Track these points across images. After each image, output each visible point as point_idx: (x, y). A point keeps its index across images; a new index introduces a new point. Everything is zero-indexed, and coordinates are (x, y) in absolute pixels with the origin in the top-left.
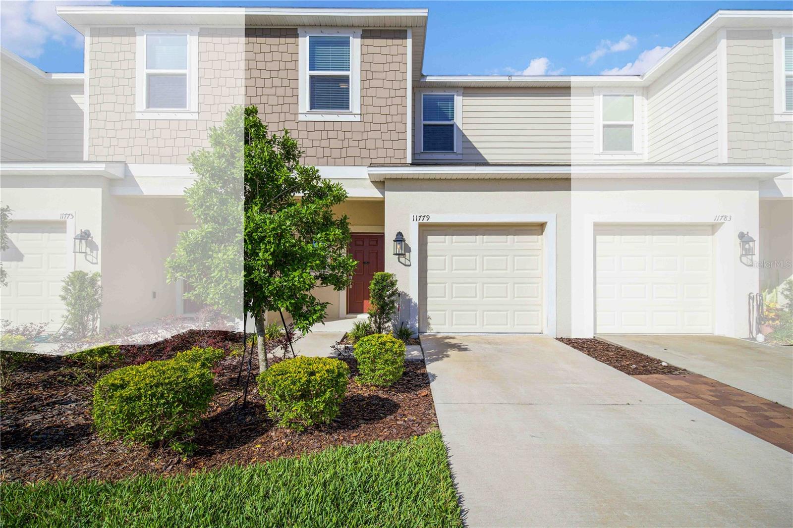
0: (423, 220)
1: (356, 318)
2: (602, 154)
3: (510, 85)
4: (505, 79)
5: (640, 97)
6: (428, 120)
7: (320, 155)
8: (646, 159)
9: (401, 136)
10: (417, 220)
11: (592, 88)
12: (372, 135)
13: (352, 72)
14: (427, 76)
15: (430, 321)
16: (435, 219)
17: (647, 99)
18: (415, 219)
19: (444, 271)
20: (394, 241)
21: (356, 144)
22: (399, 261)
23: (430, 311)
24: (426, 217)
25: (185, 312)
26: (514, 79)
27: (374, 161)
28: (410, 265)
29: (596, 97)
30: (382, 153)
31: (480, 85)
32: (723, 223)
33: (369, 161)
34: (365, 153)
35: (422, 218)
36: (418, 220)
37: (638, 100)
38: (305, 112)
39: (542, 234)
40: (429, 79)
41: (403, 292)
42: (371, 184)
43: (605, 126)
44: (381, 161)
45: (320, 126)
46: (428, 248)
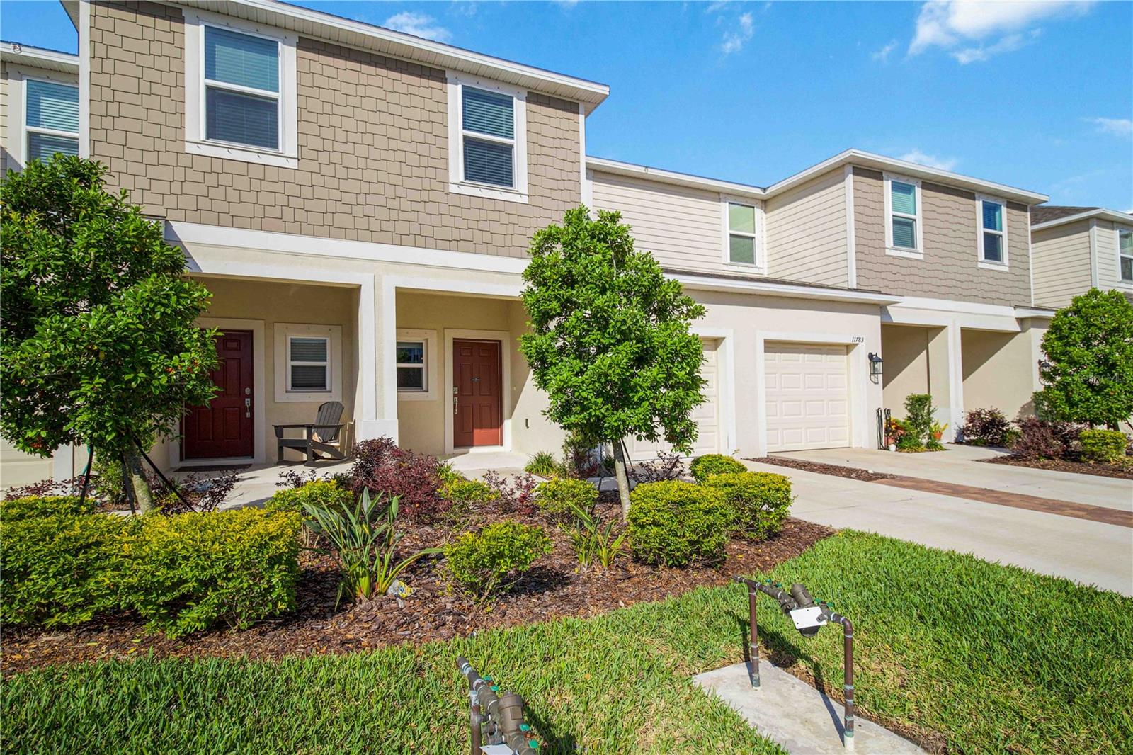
1: (468, 453)
2: (730, 264)
3: (646, 177)
4: (642, 170)
5: (760, 210)
8: (765, 274)
11: (719, 193)
12: (542, 222)
13: (517, 141)
17: (766, 213)
21: (523, 231)
25: (181, 460)
26: (651, 171)
29: (722, 204)
31: (612, 171)
32: (857, 344)
37: (758, 212)
38: (458, 182)
39: (716, 350)
43: (731, 235)
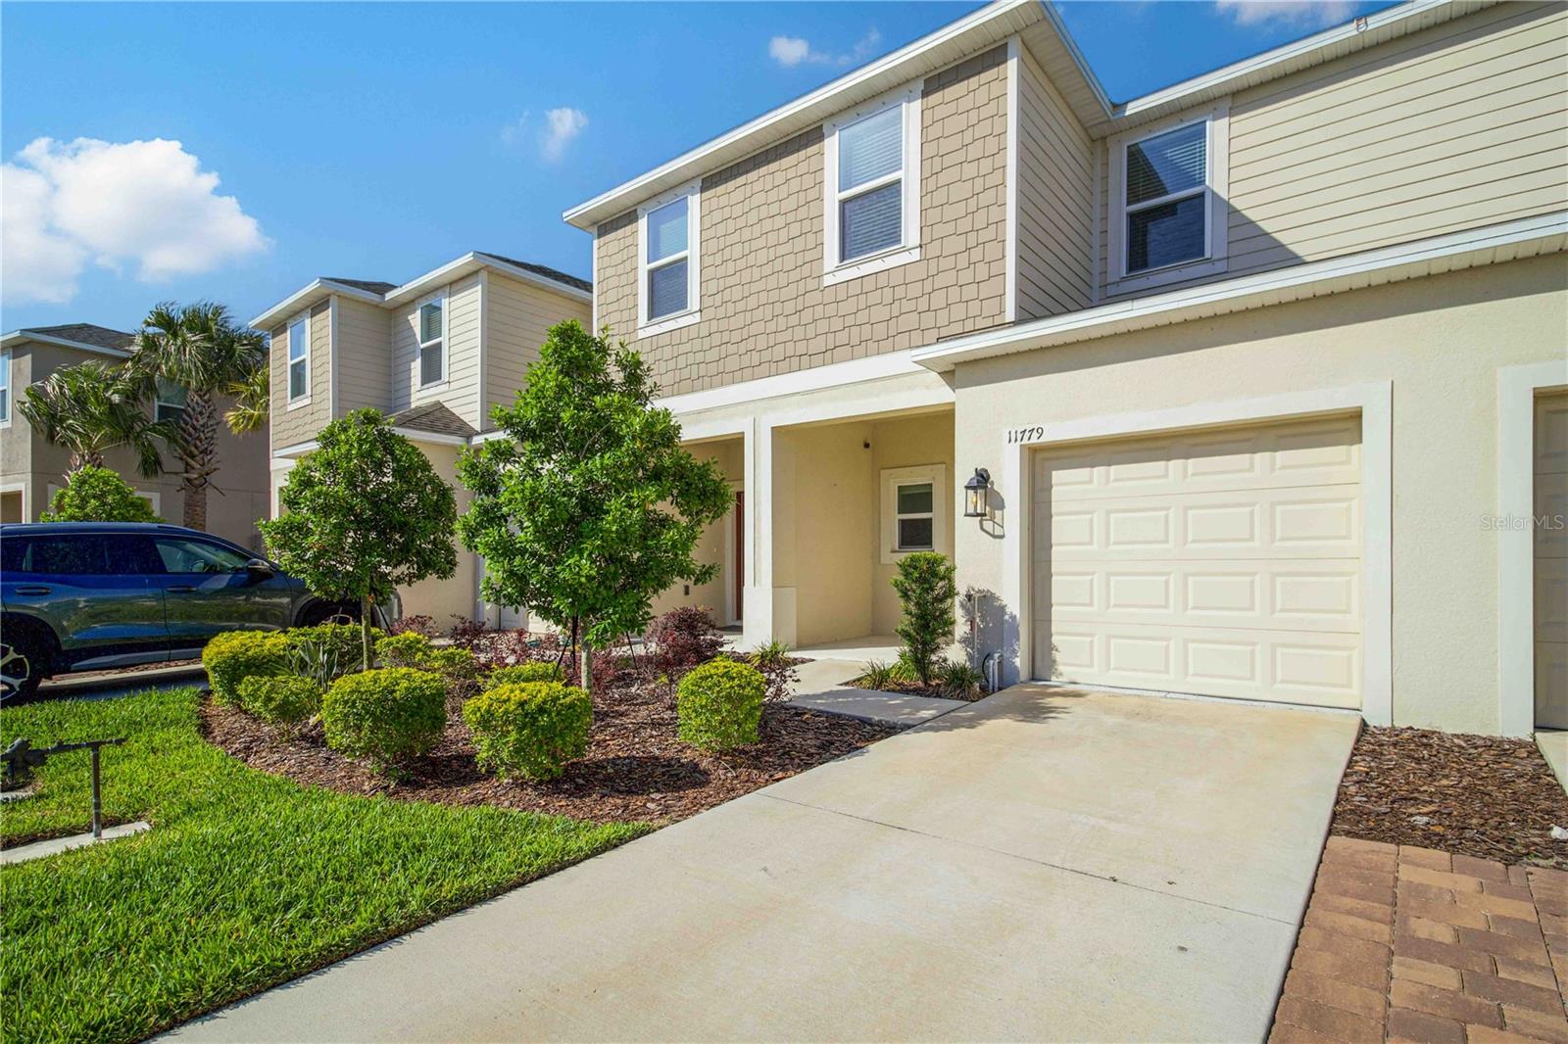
0: (1029, 438)
3: (1365, 43)
4: (1347, 33)
6: (1145, 199)
7: (855, 340)
9: (995, 269)
10: (1016, 440)
12: (940, 281)
13: (907, 171)
14: (1127, 103)
15: (1058, 656)
16: (1054, 433)
18: (1013, 439)
19: (1089, 547)
20: (967, 488)
21: (911, 306)
22: (982, 528)
23: (1058, 634)
24: (1035, 431)
26: (1375, 23)
27: (944, 332)
28: (1002, 537)
30: (958, 312)
33: (933, 334)
34: (928, 320)
35: (1027, 434)
36: (1019, 439)
38: (833, 269)
39: (1361, 442)
40: (1132, 109)
41: (988, 591)
42: (939, 377)
44: (957, 328)
45: (855, 288)
46: (1054, 498)
